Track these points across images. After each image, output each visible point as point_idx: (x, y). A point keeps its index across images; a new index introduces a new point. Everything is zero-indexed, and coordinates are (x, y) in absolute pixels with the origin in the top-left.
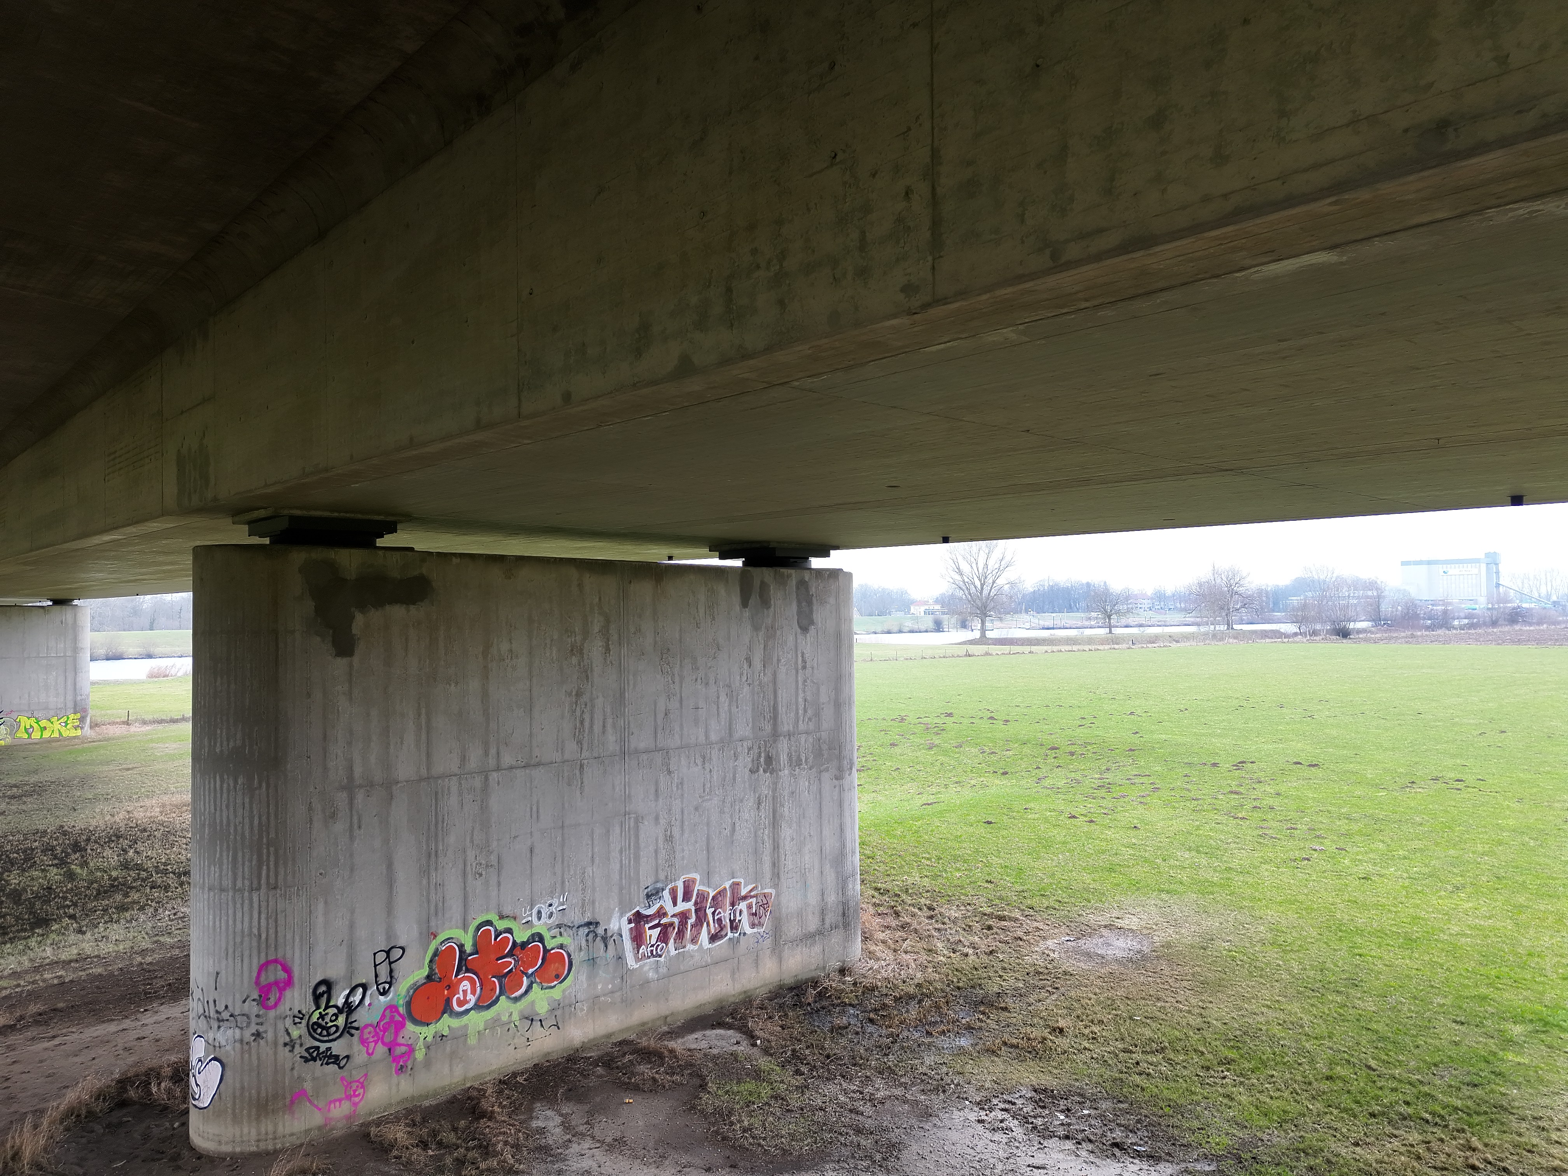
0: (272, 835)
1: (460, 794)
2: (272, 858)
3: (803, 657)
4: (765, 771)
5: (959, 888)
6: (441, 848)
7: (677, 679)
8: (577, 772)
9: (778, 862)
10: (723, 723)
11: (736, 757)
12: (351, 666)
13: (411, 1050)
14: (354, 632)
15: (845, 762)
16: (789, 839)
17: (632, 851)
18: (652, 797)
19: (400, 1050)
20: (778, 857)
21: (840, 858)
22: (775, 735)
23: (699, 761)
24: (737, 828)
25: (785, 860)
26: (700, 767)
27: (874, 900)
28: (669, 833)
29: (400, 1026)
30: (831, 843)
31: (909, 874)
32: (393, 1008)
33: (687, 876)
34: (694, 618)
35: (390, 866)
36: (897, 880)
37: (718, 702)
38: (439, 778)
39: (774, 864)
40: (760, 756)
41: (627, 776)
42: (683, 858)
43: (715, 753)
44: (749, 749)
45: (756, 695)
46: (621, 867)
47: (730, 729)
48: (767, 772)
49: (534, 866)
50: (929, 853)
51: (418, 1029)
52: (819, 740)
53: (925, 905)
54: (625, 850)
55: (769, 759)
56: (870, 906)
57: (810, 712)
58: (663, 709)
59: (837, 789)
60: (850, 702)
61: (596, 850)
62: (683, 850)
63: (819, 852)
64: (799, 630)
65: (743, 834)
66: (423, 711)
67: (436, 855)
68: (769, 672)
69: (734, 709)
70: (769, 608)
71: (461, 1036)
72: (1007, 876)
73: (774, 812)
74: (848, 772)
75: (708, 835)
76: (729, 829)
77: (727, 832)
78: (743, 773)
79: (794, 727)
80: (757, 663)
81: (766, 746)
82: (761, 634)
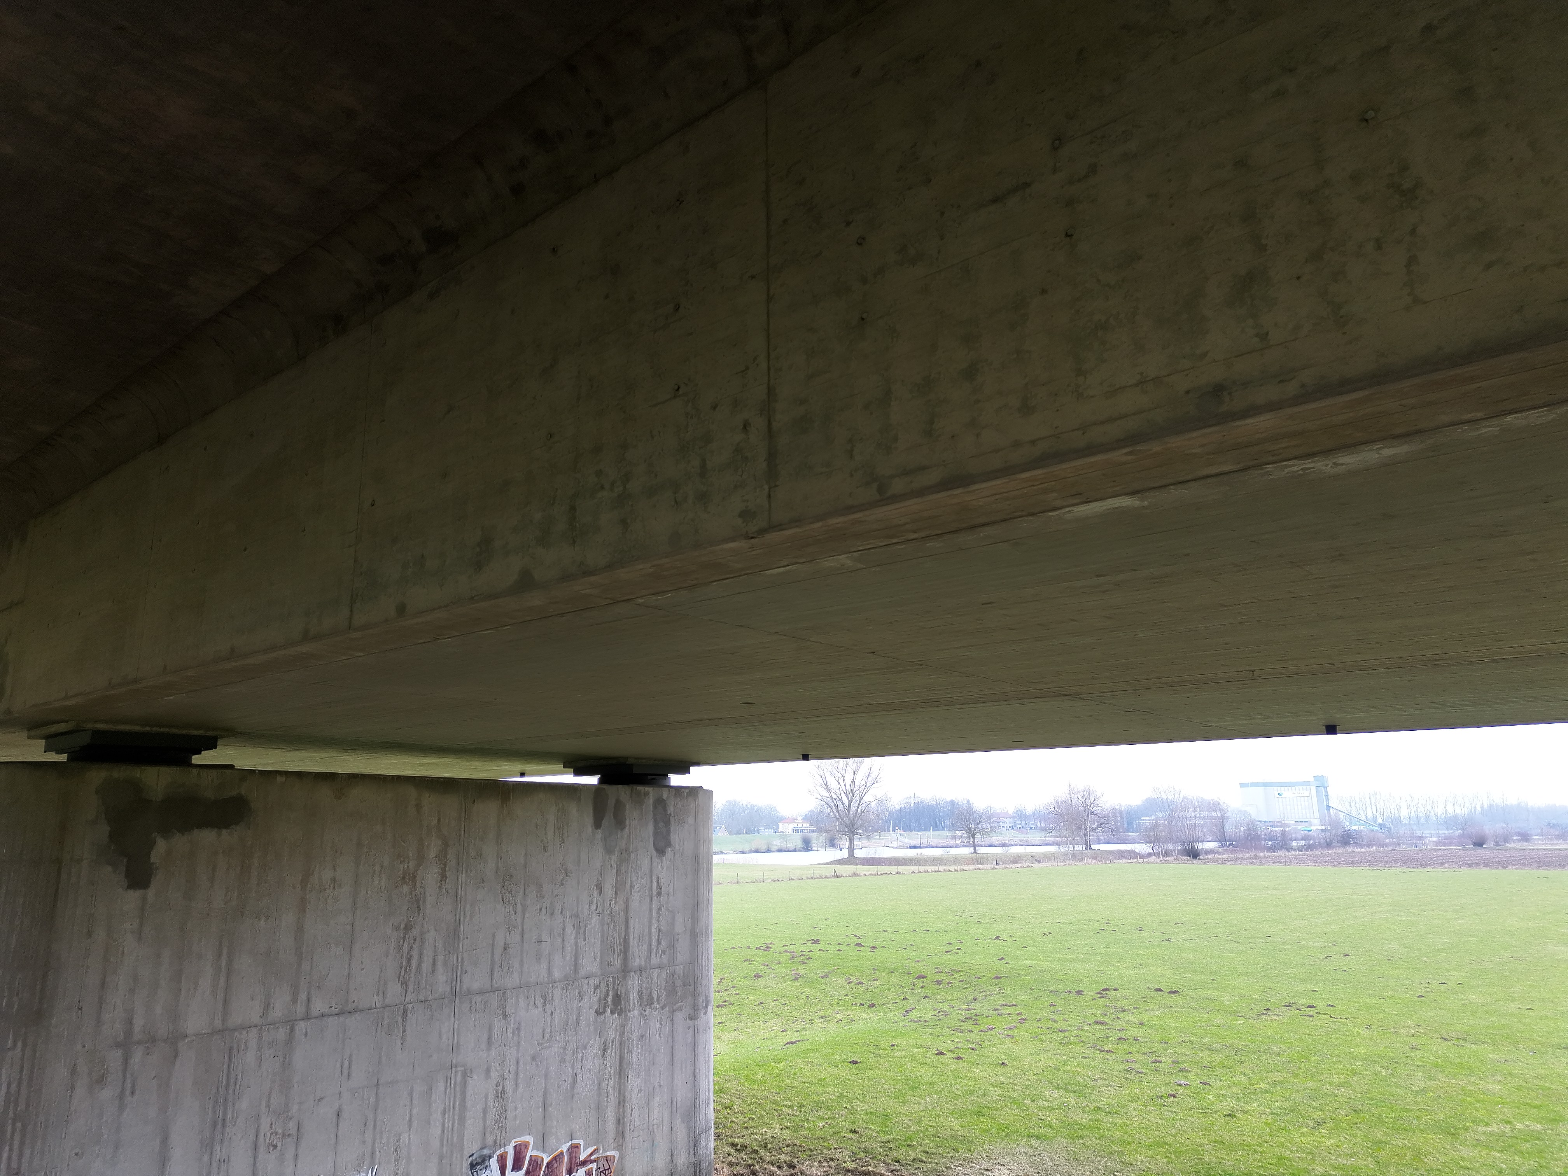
0: (21, 1107)
1: (260, 1048)
2: (17, 1137)
3: (658, 883)
4: (612, 1012)
5: (821, 1141)
6: (230, 1115)
7: (519, 909)
8: (400, 1019)
9: (623, 1118)
10: (568, 958)
11: (581, 996)
12: (144, 899)
14: (154, 858)
15: (701, 1000)
16: (636, 1091)
17: (457, 1112)
18: (484, 1046)
20: (624, 1112)
21: (693, 1109)
22: (625, 970)
23: (539, 1002)
24: (578, 1080)
25: (631, 1115)
26: (540, 1009)
27: (730, 1158)
28: (500, 1088)
30: (682, 1094)
31: (769, 1125)
33: (519, 1139)
34: (542, 841)
36: (756, 1134)
37: (563, 934)
38: (235, 1030)
39: (619, 1122)
40: (607, 995)
41: (456, 1022)
42: (515, 1118)
43: (558, 993)
44: (596, 987)
45: (605, 926)
46: (443, 1131)
47: (576, 965)
48: (615, 1013)
49: (340, 1133)
50: (790, 1100)
52: (673, 975)
53: (785, 1162)
54: (449, 1111)
55: (617, 998)
56: (725, 1166)
57: (664, 944)
58: (502, 943)
59: (691, 1030)
60: (707, 933)
61: (415, 1111)
62: (516, 1108)
63: (670, 1105)
64: (655, 853)
65: (586, 1087)
66: (225, 951)
67: (224, 1125)
68: (621, 900)
69: (581, 942)
70: (623, 829)
72: (873, 1124)
73: (621, 1059)
74: (703, 1011)
75: (545, 1088)
76: (570, 1080)
77: (567, 1085)
78: (588, 1015)
79: (646, 962)
80: (609, 890)
81: (614, 983)
82: (614, 858)
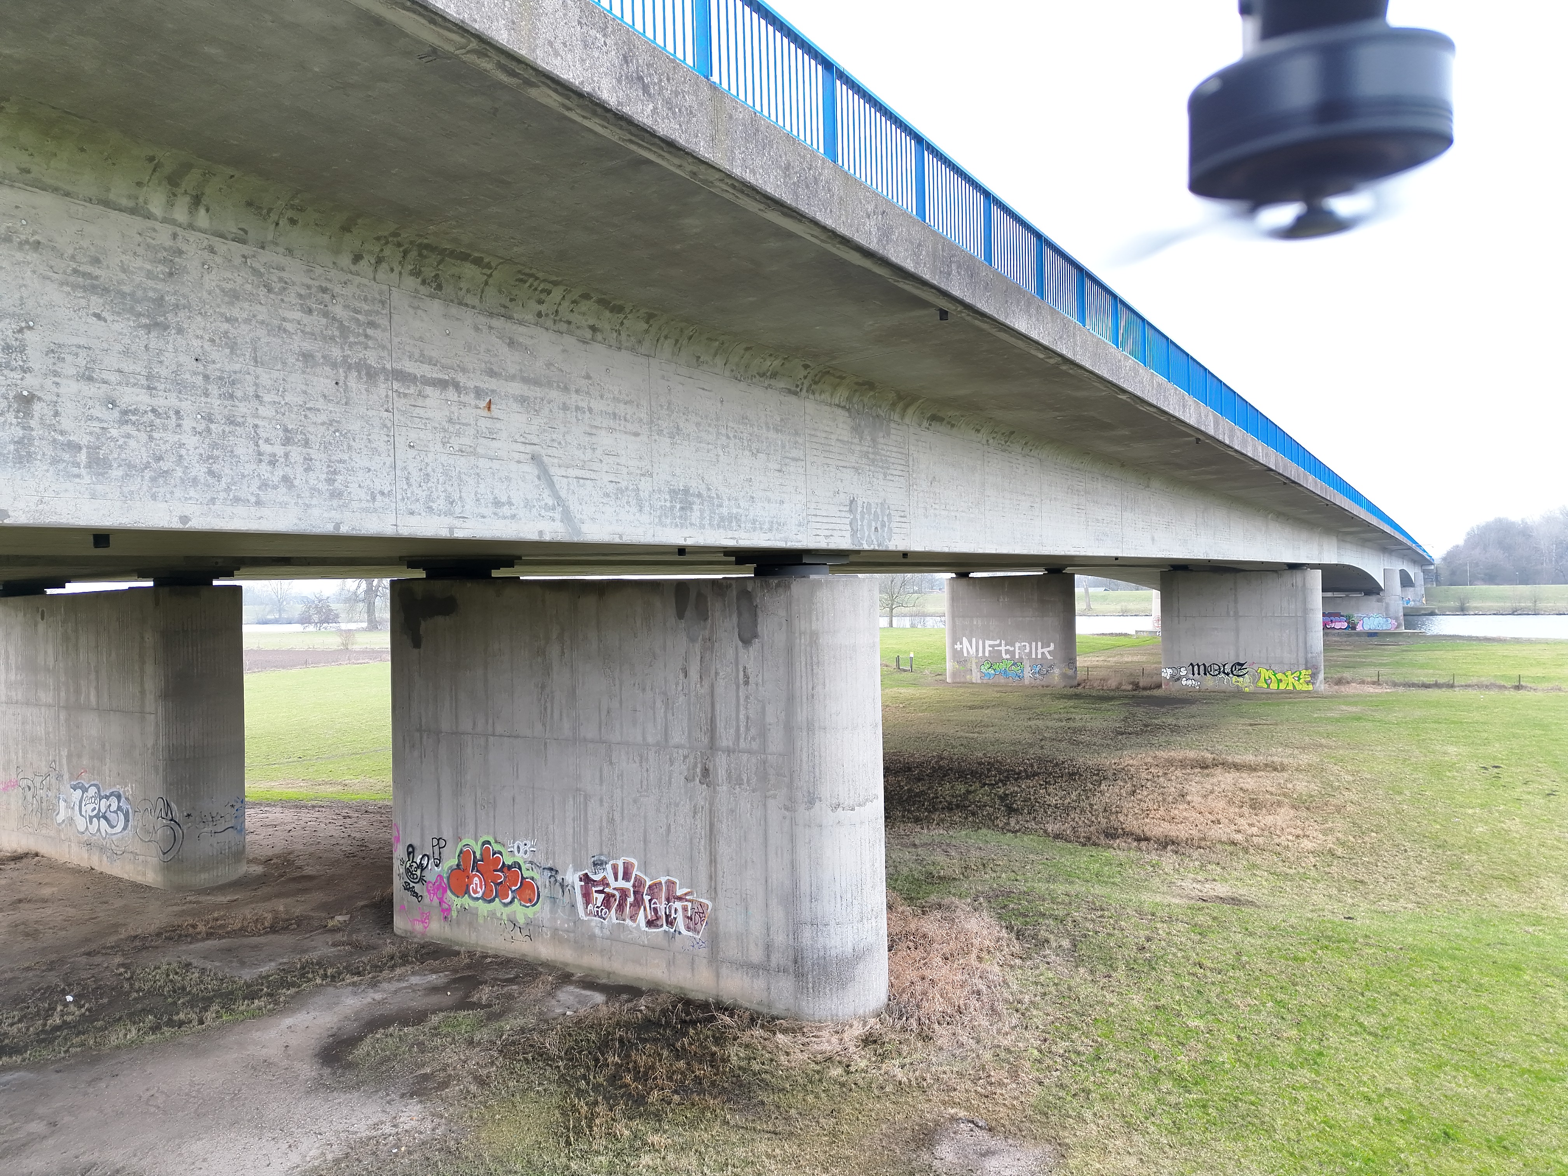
3: (745, 671)
4: (704, 783)
6: (462, 781)
7: (617, 682)
8: (543, 748)
9: (716, 876)
10: (659, 728)
11: (671, 762)
12: (419, 653)
13: (449, 910)
14: (421, 633)
16: (729, 858)
17: (582, 822)
18: (597, 781)
19: (445, 906)
20: (716, 872)
21: (792, 898)
22: (711, 748)
23: (637, 759)
24: (673, 830)
25: (723, 877)
26: (638, 764)
28: (611, 816)
29: (445, 891)
30: (778, 877)
32: (440, 876)
33: (625, 859)
34: (632, 629)
35: (439, 785)
37: (654, 707)
39: (711, 878)
40: (695, 766)
41: (575, 759)
42: (621, 842)
43: (652, 755)
44: (685, 757)
45: (692, 705)
46: (574, 832)
47: (666, 734)
49: (514, 811)
51: (453, 897)
52: (764, 763)
54: (576, 820)
55: (706, 772)
57: (753, 731)
58: (606, 707)
59: (788, 822)
61: (556, 813)
62: (623, 835)
63: (764, 883)
64: (740, 643)
65: (679, 838)
67: (461, 787)
68: (706, 684)
69: (669, 716)
70: (706, 619)
71: (474, 914)
73: (712, 825)
75: (645, 828)
77: (663, 830)
78: (678, 780)
79: (734, 744)
80: (694, 674)
81: (702, 758)
82: (698, 647)
